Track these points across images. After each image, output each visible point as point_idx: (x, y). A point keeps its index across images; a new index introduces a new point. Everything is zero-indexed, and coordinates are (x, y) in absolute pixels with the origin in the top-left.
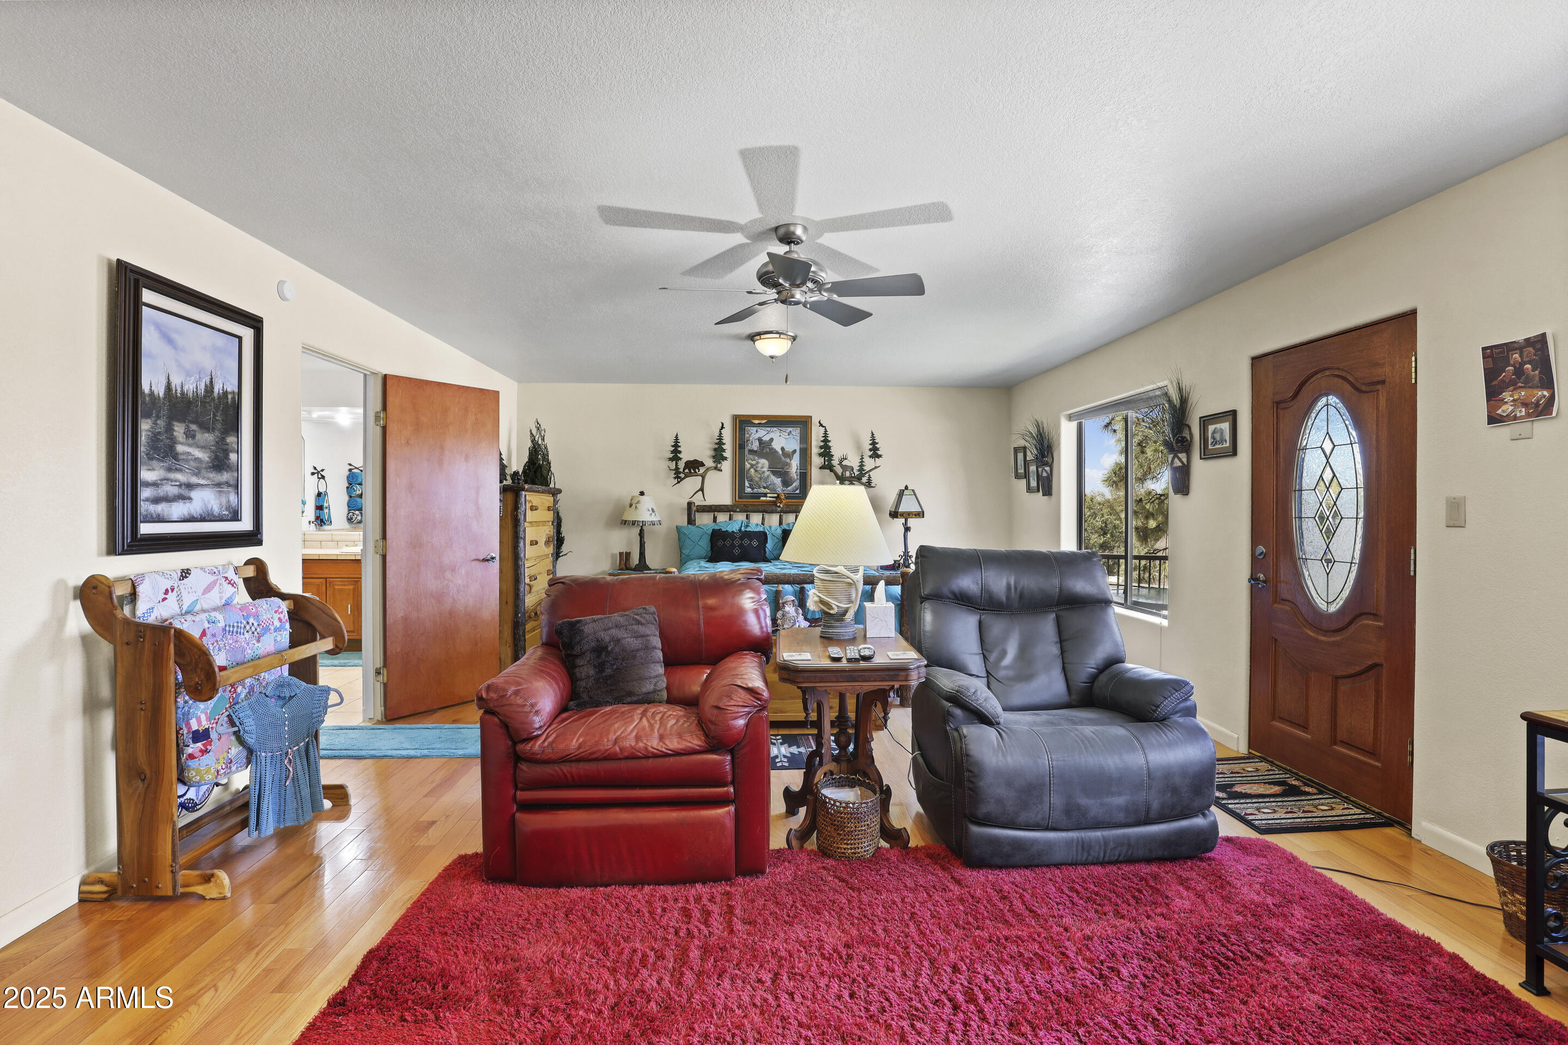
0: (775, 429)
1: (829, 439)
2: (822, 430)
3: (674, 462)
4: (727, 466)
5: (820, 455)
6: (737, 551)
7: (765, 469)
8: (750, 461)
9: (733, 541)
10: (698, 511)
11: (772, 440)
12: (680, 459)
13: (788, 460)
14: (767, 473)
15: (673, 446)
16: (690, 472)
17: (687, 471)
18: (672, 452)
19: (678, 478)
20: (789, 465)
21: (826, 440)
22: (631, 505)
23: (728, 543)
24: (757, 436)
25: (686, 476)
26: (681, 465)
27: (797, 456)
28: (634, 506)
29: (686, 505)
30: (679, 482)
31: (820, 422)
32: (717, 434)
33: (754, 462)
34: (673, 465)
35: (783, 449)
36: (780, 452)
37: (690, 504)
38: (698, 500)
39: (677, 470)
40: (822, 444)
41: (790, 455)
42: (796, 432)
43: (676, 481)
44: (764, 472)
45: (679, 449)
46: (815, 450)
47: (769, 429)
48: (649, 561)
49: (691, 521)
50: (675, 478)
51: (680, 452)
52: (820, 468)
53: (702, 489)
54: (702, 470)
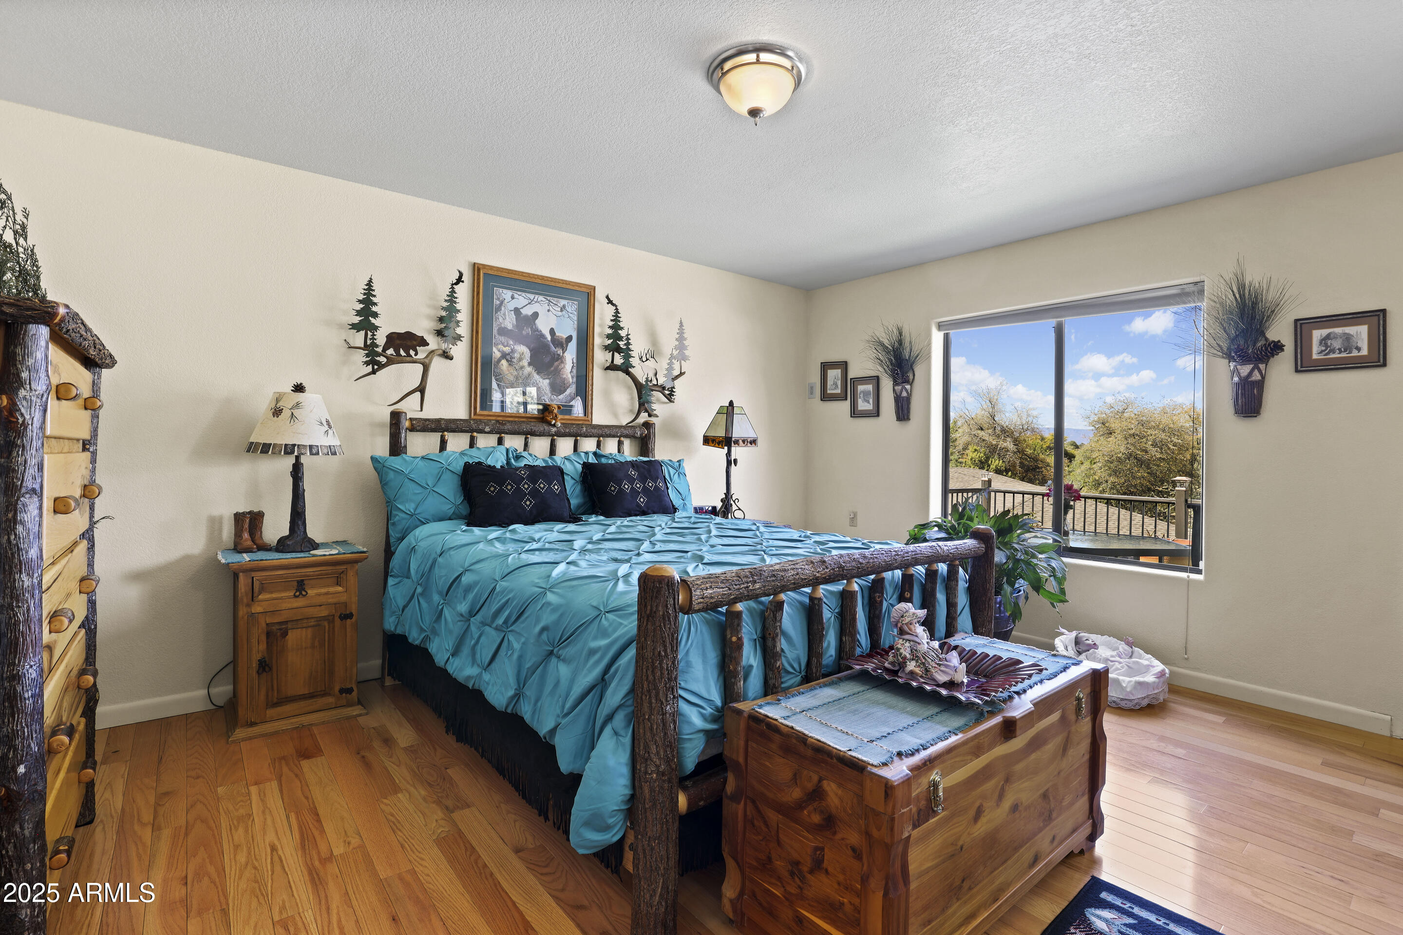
0: (541, 298)
1: (621, 324)
2: (612, 309)
3: (363, 333)
4: (460, 351)
5: (607, 348)
6: (528, 504)
7: (525, 363)
8: (500, 347)
9: (518, 485)
10: (412, 429)
11: (536, 315)
12: (376, 328)
13: (560, 352)
14: (529, 369)
15: (360, 301)
16: (398, 354)
17: (391, 351)
18: (359, 313)
19: (375, 364)
20: (560, 359)
21: (616, 326)
22: (277, 412)
23: (509, 488)
24: (512, 305)
25: (390, 361)
26: (381, 339)
27: (573, 346)
28: (286, 413)
29: (387, 418)
30: (374, 372)
31: (607, 297)
32: (447, 291)
33: (507, 350)
34: (358, 339)
35: (552, 331)
36: (549, 338)
37: (396, 416)
38: (411, 408)
39: (369, 348)
40: (610, 331)
41: (562, 344)
42: (572, 307)
43: (369, 369)
44: (522, 368)
45: (374, 309)
46: (599, 341)
47: (532, 296)
48: (315, 530)
49: (397, 448)
50: (367, 363)
51: (375, 315)
52: (607, 368)
53: (421, 389)
54: (422, 352)
